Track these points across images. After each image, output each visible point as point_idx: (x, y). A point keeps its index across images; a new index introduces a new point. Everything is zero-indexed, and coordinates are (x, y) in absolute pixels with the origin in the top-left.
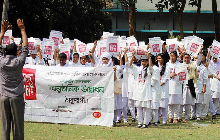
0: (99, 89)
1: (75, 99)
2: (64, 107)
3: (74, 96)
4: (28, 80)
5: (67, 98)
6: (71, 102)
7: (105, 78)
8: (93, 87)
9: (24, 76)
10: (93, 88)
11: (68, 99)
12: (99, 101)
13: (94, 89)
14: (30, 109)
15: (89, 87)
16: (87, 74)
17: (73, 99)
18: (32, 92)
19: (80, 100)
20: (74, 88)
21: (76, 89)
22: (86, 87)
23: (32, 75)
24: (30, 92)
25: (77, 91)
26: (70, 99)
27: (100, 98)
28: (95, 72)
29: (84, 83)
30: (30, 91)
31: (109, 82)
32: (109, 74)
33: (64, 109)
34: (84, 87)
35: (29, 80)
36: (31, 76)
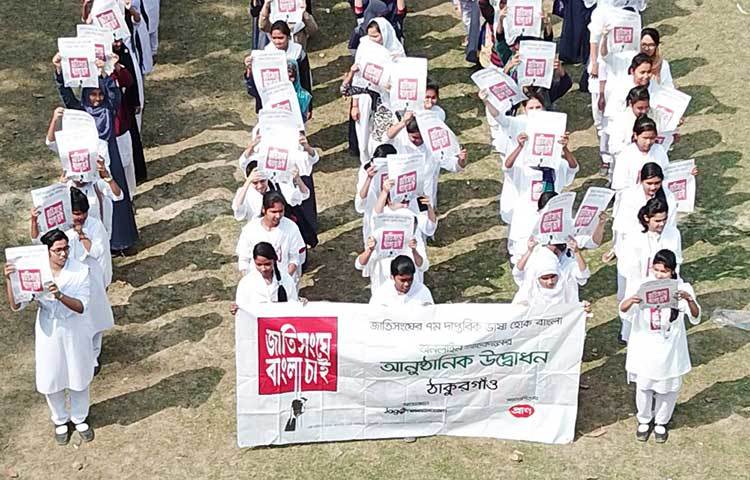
0: (534, 356)
1: (458, 385)
2: (420, 404)
3: (456, 376)
4: (314, 349)
5: (433, 386)
6: (444, 391)
7: (555, 330)
8: (516, 354)
9: (304, 340)
10: (514, 355)
11: (438, 387)
12: (532, 383)
13: (519, 357)
14: (318, 412)
15: (503, 355)
16: (503, 327)
17: (451, 385)
18: (323, 374)
19: (471, 385)
20: (457, 360)
21: (463, 362)
22: (493, 354)
23: (328, 336)
24: (318, 375)
25: (465, 366)
26: (443, 386)
27: (536, 375)
28: (525, 319)
29: (489, 348)
30: (319, 370)
31: (564, 339)
32: (567, 321)
33: (421, 407)
34: (488, 356)
35: (320, 351)
36: (325, 340)
